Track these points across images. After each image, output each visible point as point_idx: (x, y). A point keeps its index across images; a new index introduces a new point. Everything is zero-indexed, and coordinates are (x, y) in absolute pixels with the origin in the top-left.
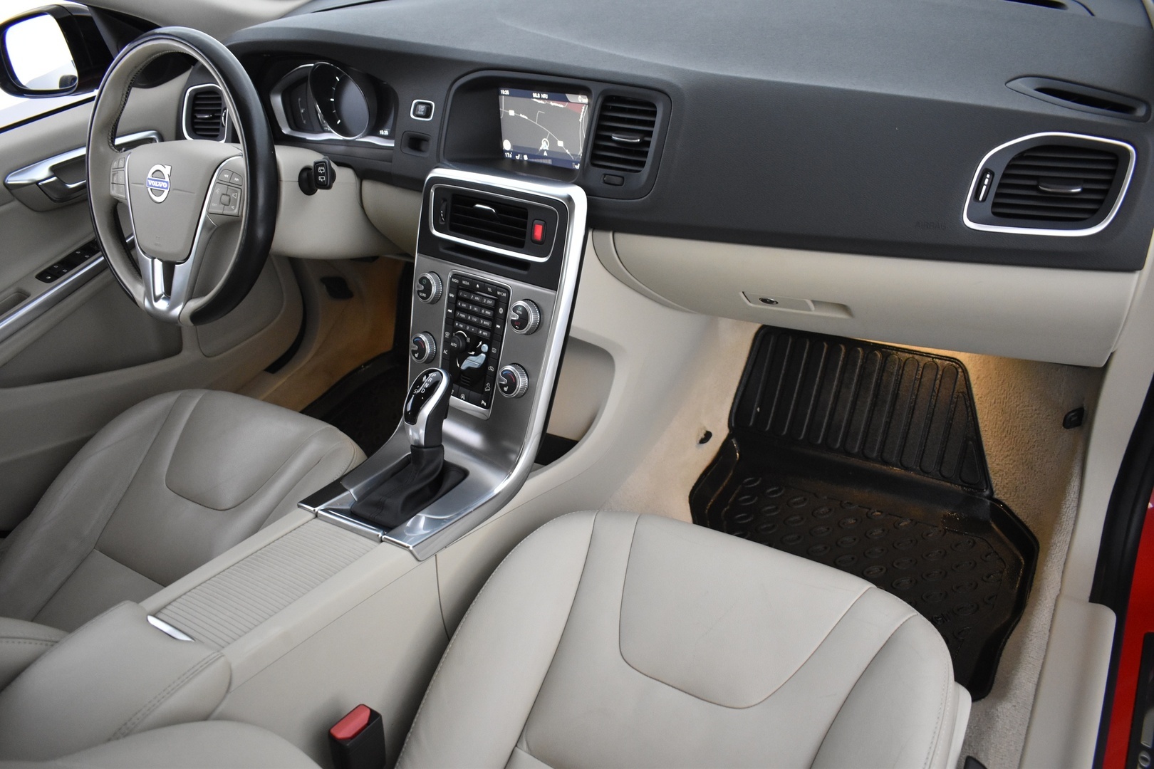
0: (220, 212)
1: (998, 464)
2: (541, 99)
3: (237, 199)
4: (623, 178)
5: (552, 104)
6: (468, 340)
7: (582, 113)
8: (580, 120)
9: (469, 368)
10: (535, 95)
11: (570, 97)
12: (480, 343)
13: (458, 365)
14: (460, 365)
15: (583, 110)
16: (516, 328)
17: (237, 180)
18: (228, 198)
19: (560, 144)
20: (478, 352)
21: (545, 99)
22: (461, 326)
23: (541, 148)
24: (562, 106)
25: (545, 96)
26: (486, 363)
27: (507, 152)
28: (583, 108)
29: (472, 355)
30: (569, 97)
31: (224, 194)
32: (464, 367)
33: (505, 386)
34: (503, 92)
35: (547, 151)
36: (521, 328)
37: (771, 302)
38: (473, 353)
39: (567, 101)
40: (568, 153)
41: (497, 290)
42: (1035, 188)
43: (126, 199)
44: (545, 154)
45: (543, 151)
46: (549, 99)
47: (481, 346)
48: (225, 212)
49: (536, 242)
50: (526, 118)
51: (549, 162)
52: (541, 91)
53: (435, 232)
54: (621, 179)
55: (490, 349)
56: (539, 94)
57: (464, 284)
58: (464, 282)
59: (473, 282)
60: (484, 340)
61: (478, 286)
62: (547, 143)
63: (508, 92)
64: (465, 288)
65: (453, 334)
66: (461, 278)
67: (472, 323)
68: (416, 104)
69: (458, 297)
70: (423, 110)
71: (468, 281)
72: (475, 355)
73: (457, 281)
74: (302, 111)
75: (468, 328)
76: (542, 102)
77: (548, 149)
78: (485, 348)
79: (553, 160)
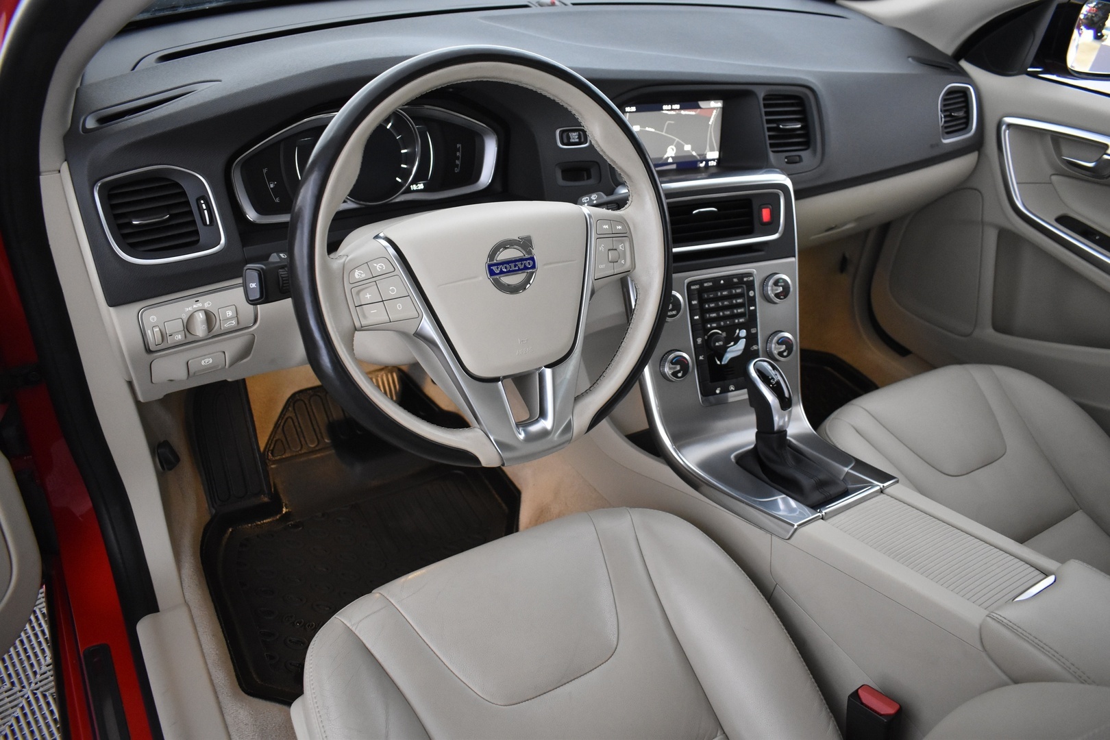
2: (672, 110)
5: (683, 112)
6: (724, 335)
7: (714, 117)
8: (711, 123)
9: (732, 360)
10: (665, 107)
11: (702, 104)
12: (737, 331)
13: (718, 363)
14: (721, 362)
15: (714, 114)
16: (781, 299)
17: (620, 227)
18: (616, 252)
19: (688, 148)
20: (738, 338)
21: (676, 109)
22: (714, 325)
23: (666, 156)
24: (693, 113)
25: (677, 106)
26: (747, 346)
28: (714, 111)
29: (732, 346)
31: (609, 250)
32: (725, 361)
33: (785, 351)
34: (628, 109)
35: (672, 157)
36: (786, 296)
38: (732, 343)
39: (699, 107)
40: (694, 154)
41: (743, 278)
42: (952, 115)
44: (670, 160)
45: (668, 158)
46: (681, 108)
47: (739, 333)
49: (765, 224)
50: (653, 130)
51: (674, 167)
52: (673, 102)
54: (798, 157)
55: (748, 332)
56: (670, 106)
57: (706, 287)
58: (706, 285)
59: (715, 280)
60: (741, 326)
61: (722, 282)
62: (673, 150)
63: (633, 109)
64: (708, 290)
65: (706, 337)
66: (701, 282)
67: (725, 318)
68: (562, 133)
69: (702, 301)
70: (577, 137)
71: (710, 282)
72: (734, 345)
73: (697, 287)
74: (272, 186)
75: (722, 323)
76: (673, 113)
77: (673, 155)
78: (743, 333)
79: (678, 164)
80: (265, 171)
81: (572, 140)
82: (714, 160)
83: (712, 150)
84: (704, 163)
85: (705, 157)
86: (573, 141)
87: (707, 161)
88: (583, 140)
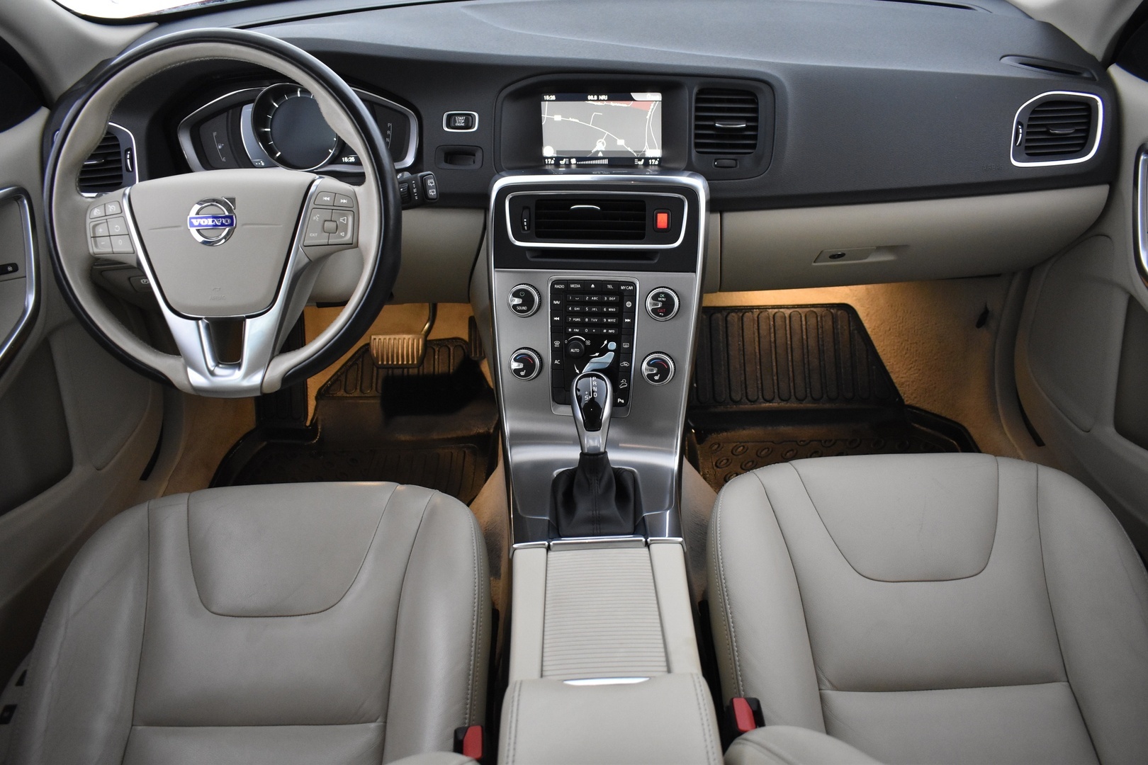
0: (324, 241)
1: (902, 378)
2: (598, 100)
3: (347, 224)
4: (735, 160)
5: (613, 104)
6: (588, 343)
7: (651, 110)
8: (648, 117)
10: (590, 97)
11: (636, 96)
12: (606, 342)
13: (578, 371)
14: (581, 370)
15: (652, 107)
16: (661, 316)
17: (344, 201)
18: (335, 224)
19: (621, 142)
20: (604, 351)
21: (604, 100)
22: (577, 330)
23: (595, 150)
24: (625, 105)
25: (604, 97)
26: (617, 360)
27: (548, 158)
28: (652, 105)
29: (596, 357)
30: (634, 95)
31: (325, 221)
32: (586, 371)
33: (656, 374)
34: (547, 97)
35: (603, 152)
36: (666, 314)
37: (842, 255)
38: (597, 354)
39: (632, 99)
40: (630, 150)
41: (619, 286)
42: (1047, 133)
43: (134, 252)
44: (600, 155)
45: (598, 152)
46: (610, 100)
47: (607, 345)
48: (331, 241)
49: (662, 230)
50: (577, 121)
51: (606, 162)
52: (598, 93)
53: (518, 243)
54: (734, 162)
55: (619, 345)
56: (596, 97)
57: (573, 288)
58: (572, 286)
59: (585, 283)
60: (610, 338)
61: (593, 286)
62: (603, 143)
63: (553, 97)
64: (575, 291)
65: (566, 342)
66: (567, 282)
67: (590, 325)
68: (449, 117)
69: (566, 303)
70: (463, 121)
71: (578, 284)
72: (598, 356)
73: (562, 286)
74: (220, 147)
75: (586, 330)
76: (599, 103)
77: (604, 150)
78: (612, 345)
79: (610, 159)
80: (215, 134)
81: (457, 124)
82: (656, 159)
83: (652, 147)
84: (643, 160)
85: (644, 154)
86: (459, 125)
87: (647, 160)
88: (470, 124)
